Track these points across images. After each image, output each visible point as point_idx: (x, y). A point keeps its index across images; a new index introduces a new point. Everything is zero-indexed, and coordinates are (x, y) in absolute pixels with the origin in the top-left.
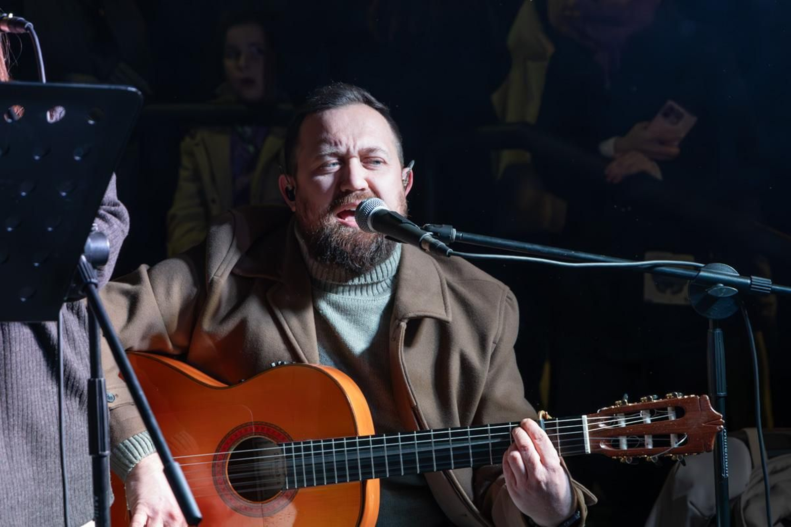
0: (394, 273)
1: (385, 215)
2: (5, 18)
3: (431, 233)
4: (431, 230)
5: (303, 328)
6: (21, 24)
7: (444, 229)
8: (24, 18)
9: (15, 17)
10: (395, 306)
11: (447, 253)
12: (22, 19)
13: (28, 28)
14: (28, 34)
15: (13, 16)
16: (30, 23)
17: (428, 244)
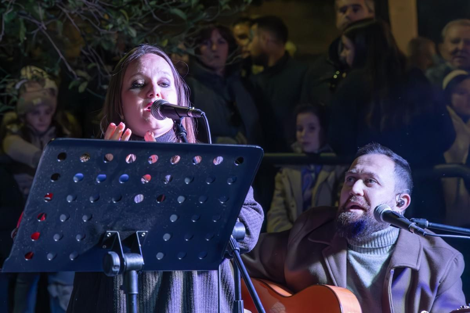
0: (394, 243)
1: (390, 213)
2: (190, 110)
3: (415, 223)
4: (415, 221)
5: (338, 270)
6: (199, 113)
7: (421, 221)
8: (200, 109)
9: (196, 109)
10: (391, 260)
11: (424, 234)
12: (199, 110)
13: (203, 115)
14: (203, 118)
15: (195, 108)
16: (204, 112)
17: (413, 229)
